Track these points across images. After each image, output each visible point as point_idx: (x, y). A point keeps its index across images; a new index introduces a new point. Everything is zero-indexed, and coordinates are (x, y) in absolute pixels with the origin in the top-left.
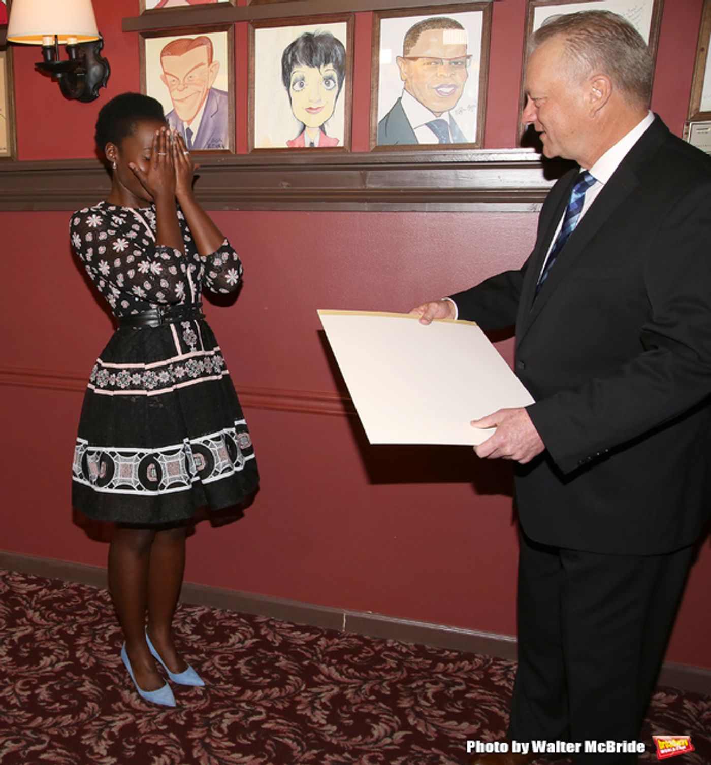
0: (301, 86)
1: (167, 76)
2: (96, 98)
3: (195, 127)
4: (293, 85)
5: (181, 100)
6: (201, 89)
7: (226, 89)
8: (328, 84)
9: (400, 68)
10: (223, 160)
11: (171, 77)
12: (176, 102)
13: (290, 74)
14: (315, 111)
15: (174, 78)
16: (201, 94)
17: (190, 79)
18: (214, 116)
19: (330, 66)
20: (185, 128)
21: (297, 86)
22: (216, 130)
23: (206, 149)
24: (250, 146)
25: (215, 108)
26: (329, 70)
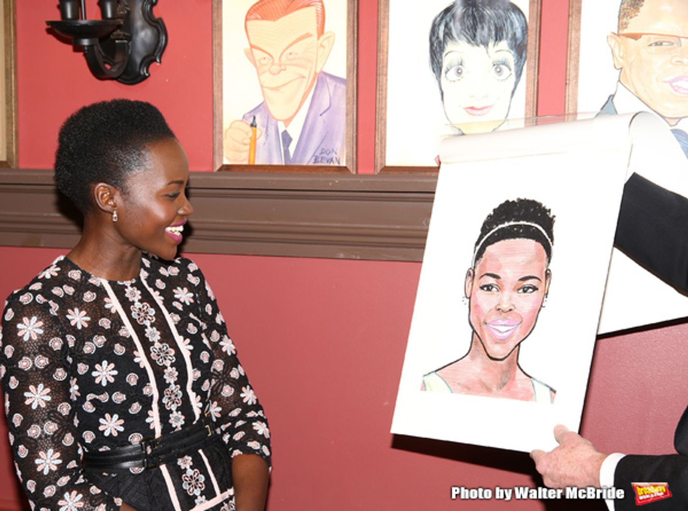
0: (459, 72)
1: (254, 50)
2: (145, 78)
3: (295, 131)
4: (446, 73)
5: (276, 89)
6: (305, 73)
7: (343, 74)
8: (500, 72)
9: (612, 51)
10: (337, 181)
11: (261, 52)
12: (267, 91)
13: (441, 55)
14: (480, 112)
15: (266, 55)
16: (305, 80)
17: (291, 57)
18: (325, 115)
19: (504, 44)
20: (280, 132)
21: (452, 74)
22: (327, 136)
23: (311, 164)
24: (379, 161)
25: (326, 104)
26: (503, 50)
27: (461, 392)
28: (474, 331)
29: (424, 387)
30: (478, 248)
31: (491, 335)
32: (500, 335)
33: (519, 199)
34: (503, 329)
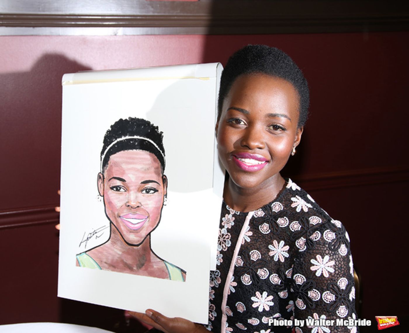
27: (108, 269)
28: (111, 222)
29: (78, 264)
30: (103, 157)
31: (126, 226)
32: (133, 226)
33: (130, 118)
34: (135, 221)
